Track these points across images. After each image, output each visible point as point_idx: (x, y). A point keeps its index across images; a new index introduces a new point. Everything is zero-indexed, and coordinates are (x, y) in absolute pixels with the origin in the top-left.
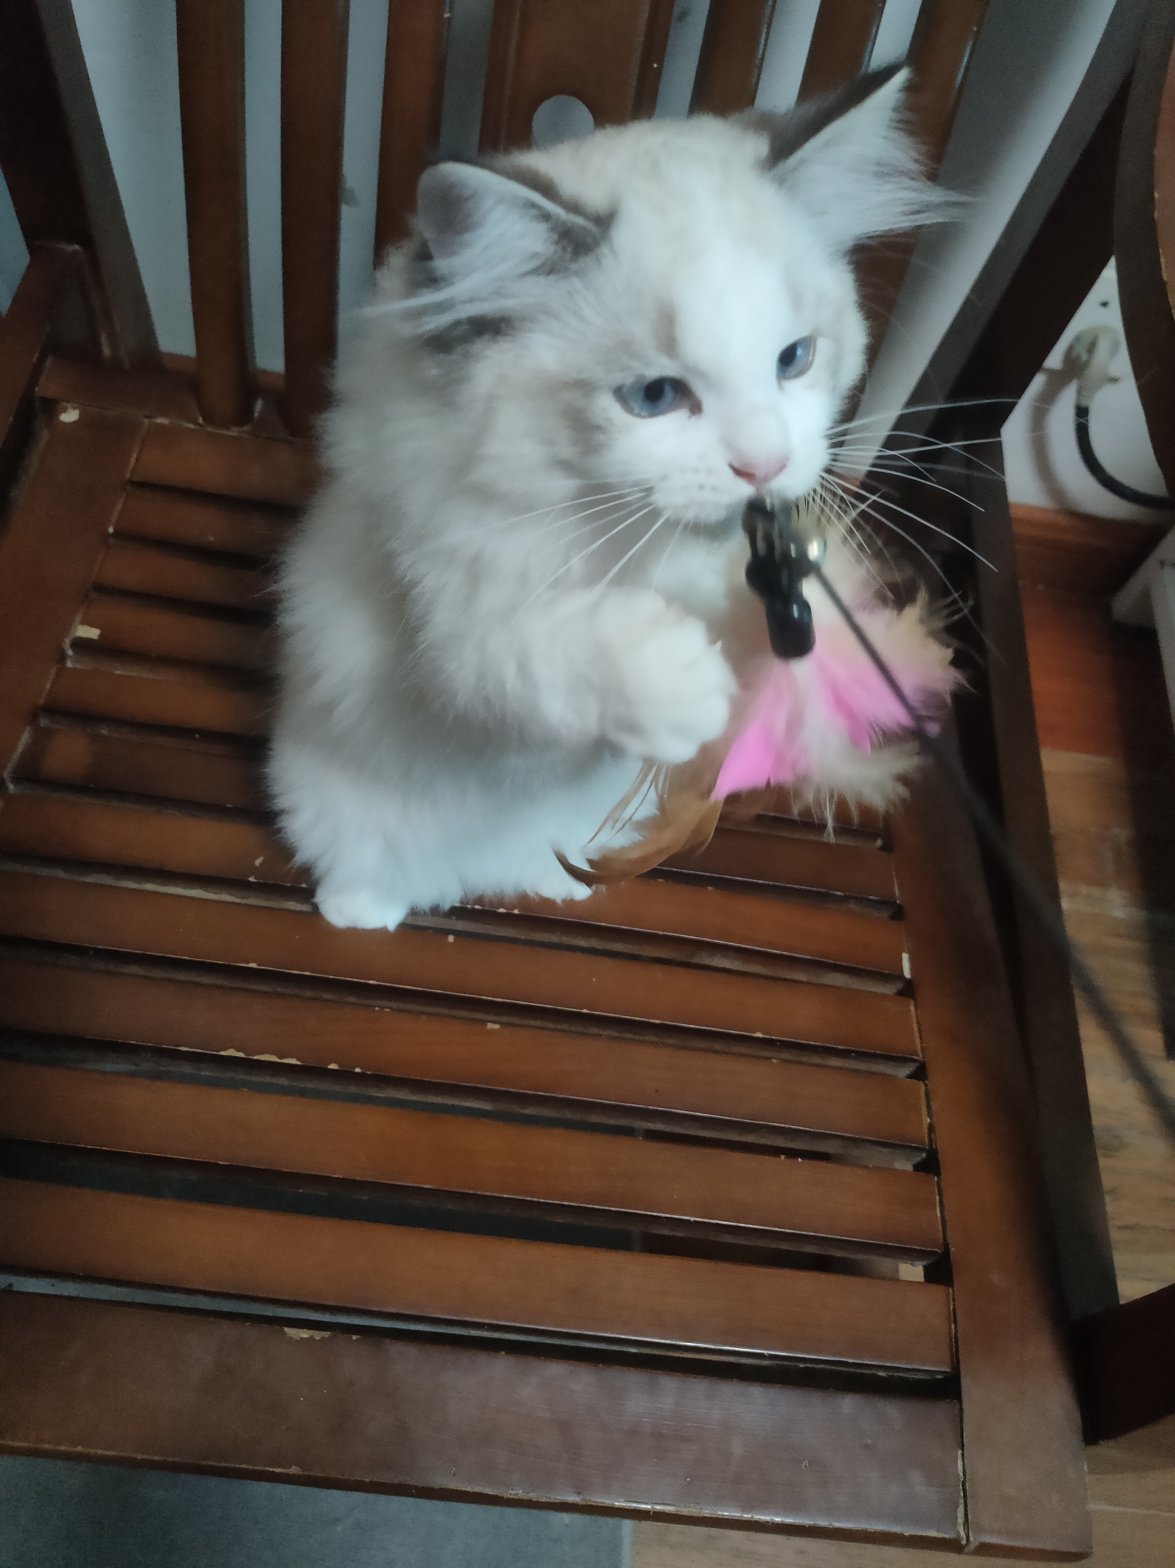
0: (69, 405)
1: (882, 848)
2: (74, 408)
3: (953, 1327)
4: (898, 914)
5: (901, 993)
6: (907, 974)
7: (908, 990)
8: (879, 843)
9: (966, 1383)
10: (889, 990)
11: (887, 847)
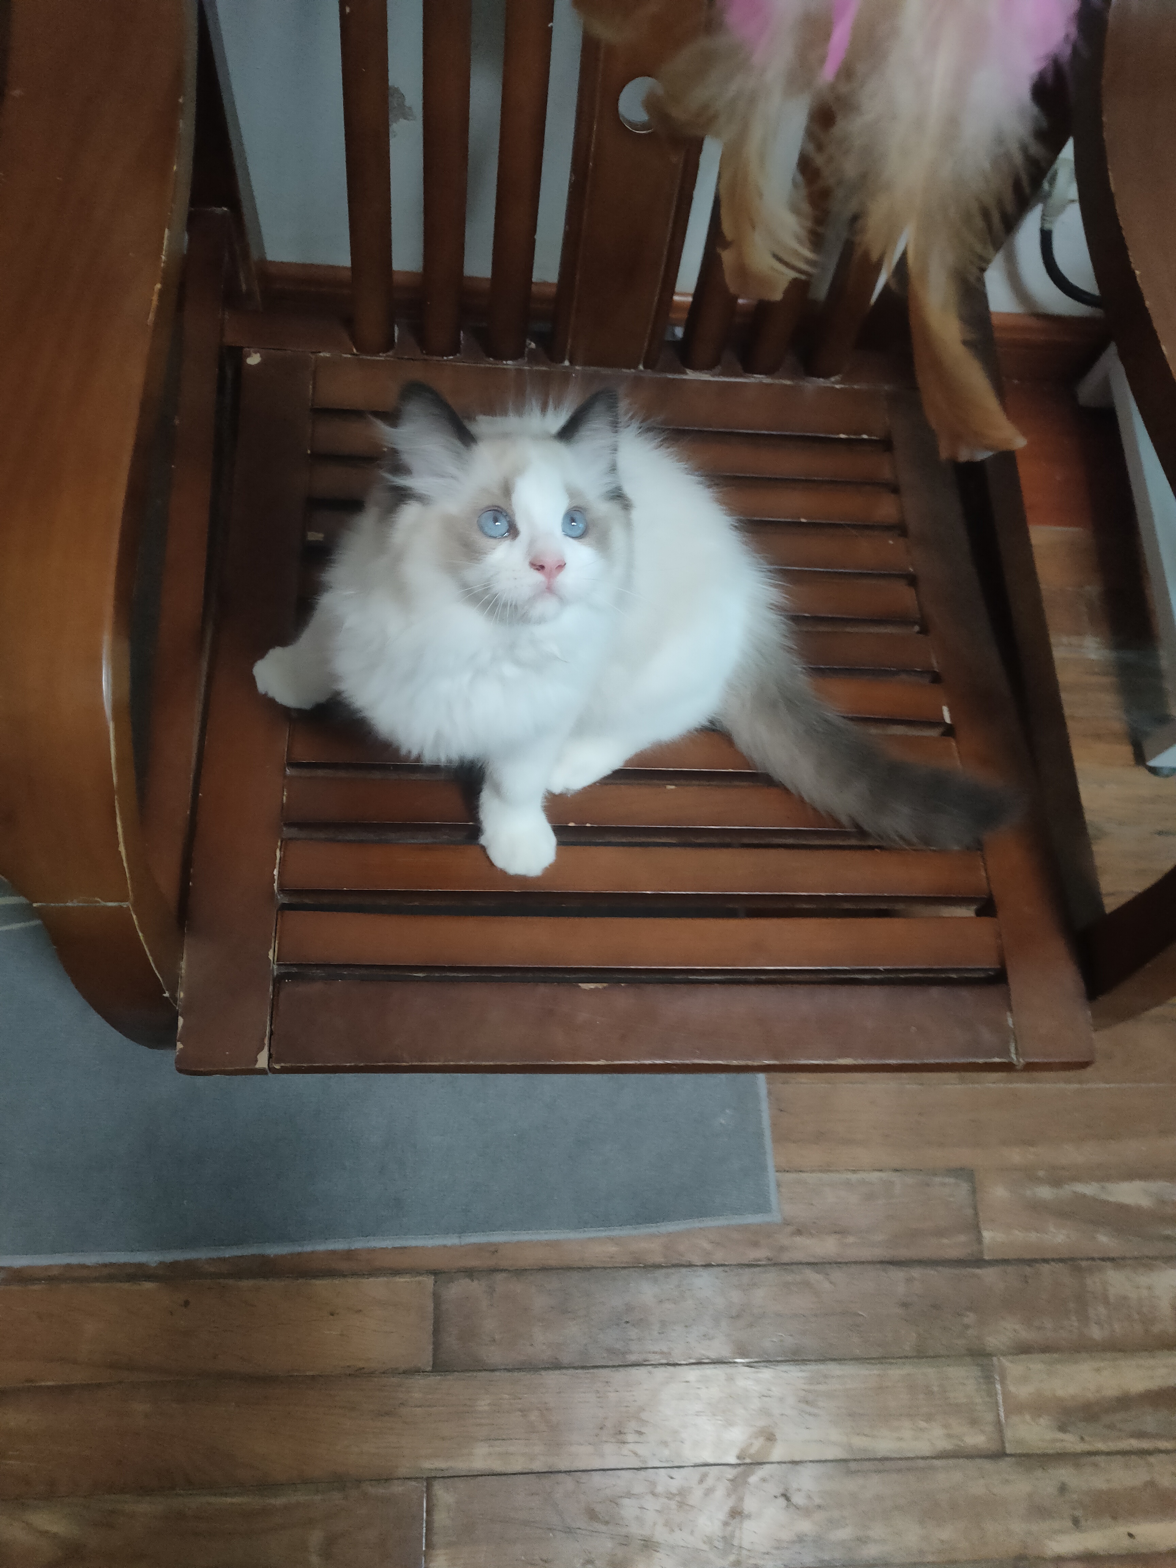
0: (252, 350)
1: (918, 633)
2: (256, 353)
3: (999, 942)
4: (936, 678)
5: (944, 734)
6: (948, 720)
7: (949, 731)
8: (917, 628)
9: (1010, 973)
10: (934, 733)
11: (924, 631)
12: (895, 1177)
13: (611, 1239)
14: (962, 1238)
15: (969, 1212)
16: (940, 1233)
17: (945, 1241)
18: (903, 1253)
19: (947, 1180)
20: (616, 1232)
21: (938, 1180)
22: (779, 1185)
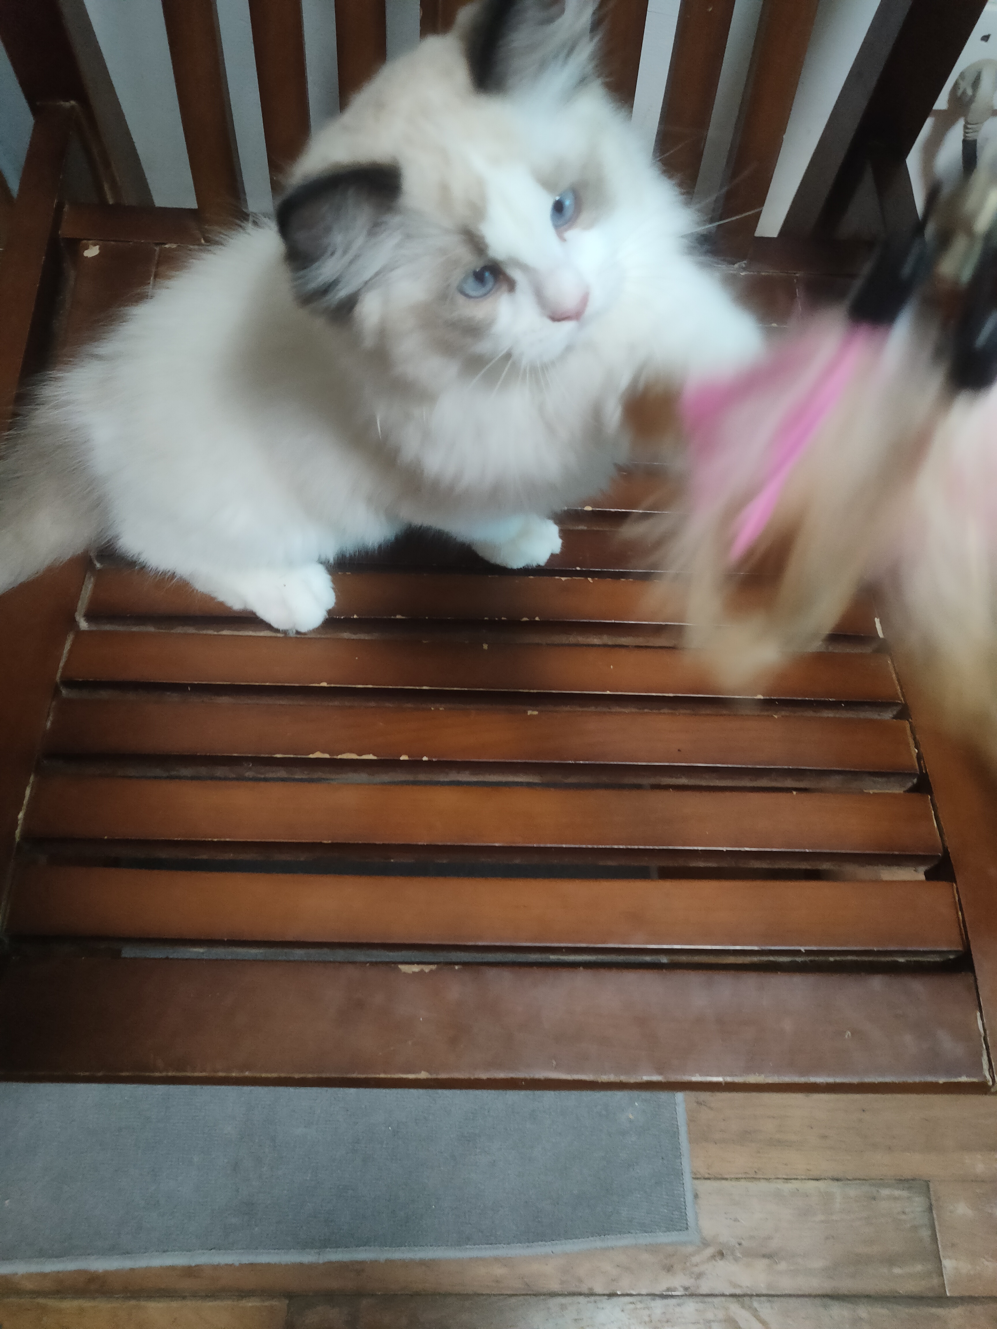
0: (91, 242)
2: (94, 246)
3: (960, 913)
5: (878, 651)
6: (882, 634)
7: (885, 647)
9: (977, 958)
10: (867, 649)
12: (835, 1188)
13: (497, 1259)
14: (919, 1268)
15: (925, 1233)
16: (891, 1260)
17: (897, 1271)
18: (846, 1285)
19: (897, 1193)
20: (502, 1251)
21: (885, 1192)
22: (696, 1196)
